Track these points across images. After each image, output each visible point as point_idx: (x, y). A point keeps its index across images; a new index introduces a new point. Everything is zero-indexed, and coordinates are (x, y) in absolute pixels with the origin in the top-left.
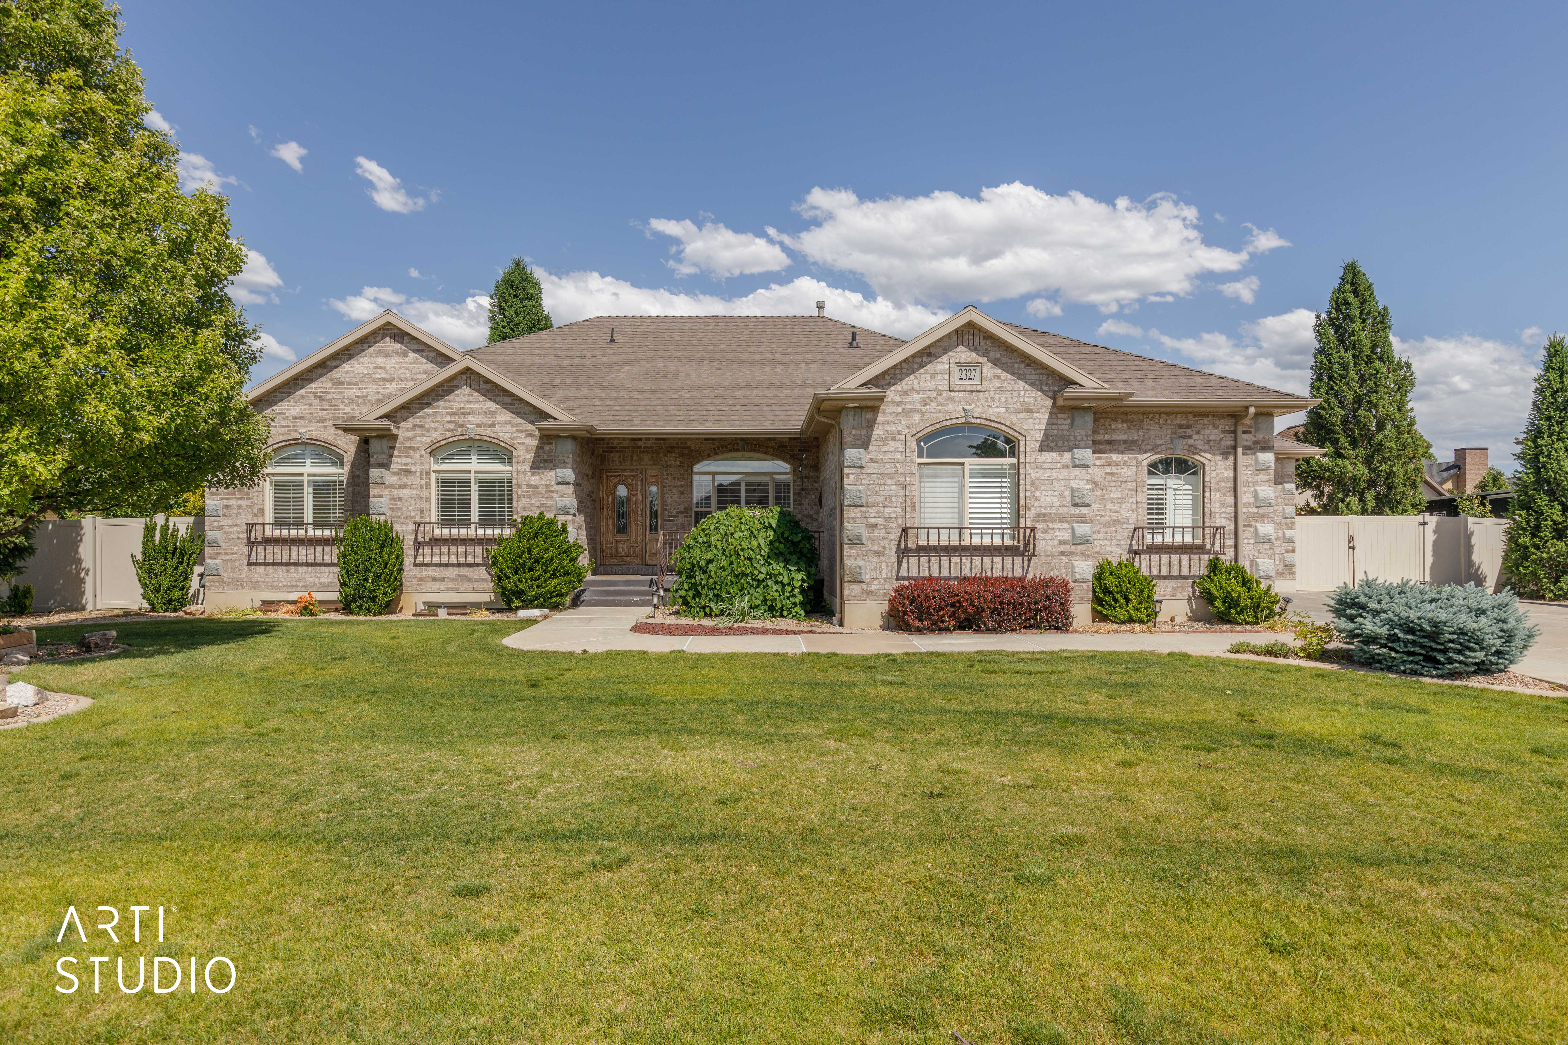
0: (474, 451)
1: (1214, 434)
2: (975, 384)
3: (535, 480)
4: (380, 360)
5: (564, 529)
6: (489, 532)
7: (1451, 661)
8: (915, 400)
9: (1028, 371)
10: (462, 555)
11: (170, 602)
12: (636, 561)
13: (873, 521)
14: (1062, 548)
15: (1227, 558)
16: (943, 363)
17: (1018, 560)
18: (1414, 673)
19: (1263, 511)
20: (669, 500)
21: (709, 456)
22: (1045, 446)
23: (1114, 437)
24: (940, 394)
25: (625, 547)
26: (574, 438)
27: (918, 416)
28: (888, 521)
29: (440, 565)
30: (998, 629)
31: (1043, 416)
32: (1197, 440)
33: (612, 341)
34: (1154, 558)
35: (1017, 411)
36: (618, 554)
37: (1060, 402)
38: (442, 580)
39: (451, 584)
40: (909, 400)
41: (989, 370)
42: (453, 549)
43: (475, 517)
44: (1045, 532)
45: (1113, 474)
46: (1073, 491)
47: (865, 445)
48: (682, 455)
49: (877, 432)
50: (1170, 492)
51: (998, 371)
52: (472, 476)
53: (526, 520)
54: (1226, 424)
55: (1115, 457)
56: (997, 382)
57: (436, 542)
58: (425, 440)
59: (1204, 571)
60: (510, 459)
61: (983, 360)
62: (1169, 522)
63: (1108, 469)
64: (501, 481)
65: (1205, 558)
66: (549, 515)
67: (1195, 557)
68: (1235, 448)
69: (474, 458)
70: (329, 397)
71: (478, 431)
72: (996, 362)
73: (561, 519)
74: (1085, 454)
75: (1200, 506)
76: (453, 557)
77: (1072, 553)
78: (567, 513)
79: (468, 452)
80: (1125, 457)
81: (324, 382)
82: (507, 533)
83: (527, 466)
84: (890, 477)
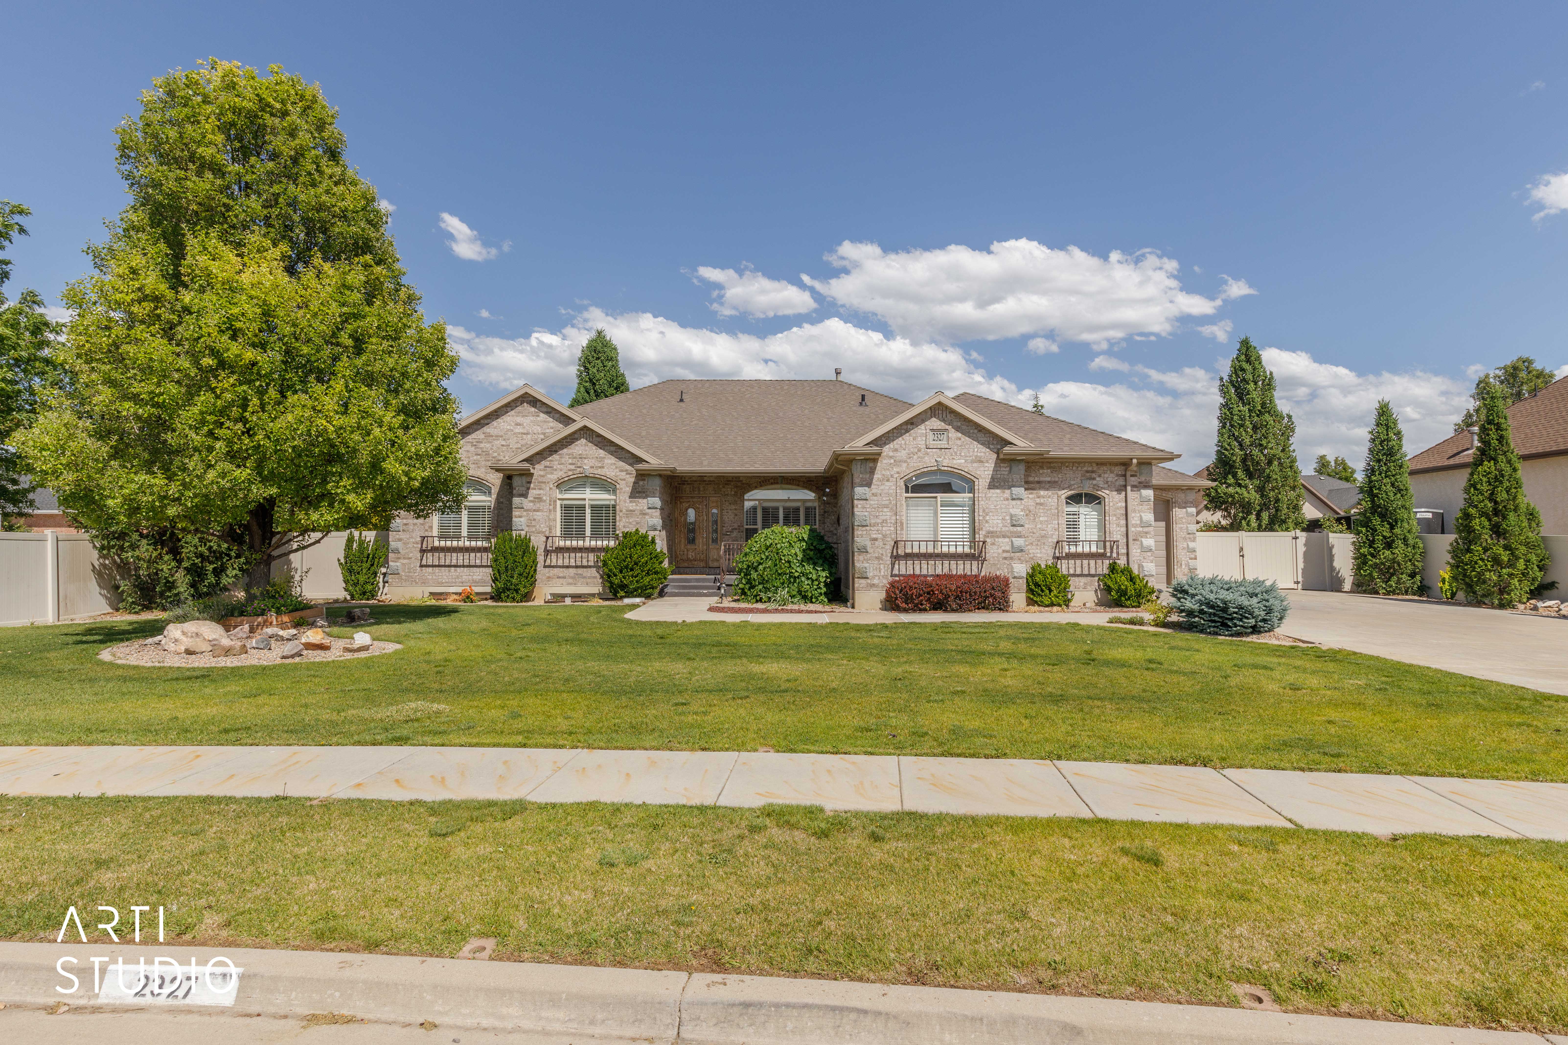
0: (588, 485)
1: (1111, 477)
2: (943, 444)
3: (632, 506)
4: (519, 419)
5: (653, 541)
6: (599, 543)
7: (1236, 626)
8: (902, 454)
9: (980, 435)
10: (579, 559)
11: (364, 593)
12: (702, 564)
13: (874, 536)
14: (1005, 555)
15: (1122, 562)
16: (922, 428)
17: (975, 563)
18: (1216, 634)
19: (1146, 529)
20: (726, 520)
21: (756, 488)
22: (992, 485)
23: (1042, 479)
24: (919, 450)
25: (694, 554)
26: (660, 476)
27: (905, 465)
28: (885, 536)
29: (563, 567)
30: (958, 610)
31: (991, 465)
32: (1099, 481)
33: (681, 400)
34: (1071, 562)
35: (973, 462)
36: (688, 560)
37: (1001, 456)
38: (564, 577)
39: (571, 581)
40: (898, 454)
41: (953, 434)
42: (573, 555)
43: (588, 532)
44: (993, 544)
45: (1041, 504)
46: (1011, 516)
47: (869, 484)
48: (737, 487)
49: (876, 476)
50: (1082, 517)
51: (960, 434)
52: (587, 503)
53: (626, 535)
54: (1119, 470)
55: (1042, 493)
56: (959, 442)
57: (560, 550)
58: (554, 477)
59: (1106, 571)
60: (614, 491)
61: (950, 427)
62: (1081, 538)
63: (1038, 500)
64: (608, 506)
65: (1106, 562)
66: (642, 531)
67: (1099, 562)
68: (1125, 486)
69: (588, 490)
70: (482, 445)
71: (592, 471)
72: (958, 429)
73: (651, 534)
74: (1020, 491)
75: (1103, 526)
76: (572, 561)
77: (1011, 558)
78: (655, 530)
79: (583, 485)
80: (1050, 493)
81: (478, 435)
82: (612, 543)
83: (627, 496)
84: (886, 506)
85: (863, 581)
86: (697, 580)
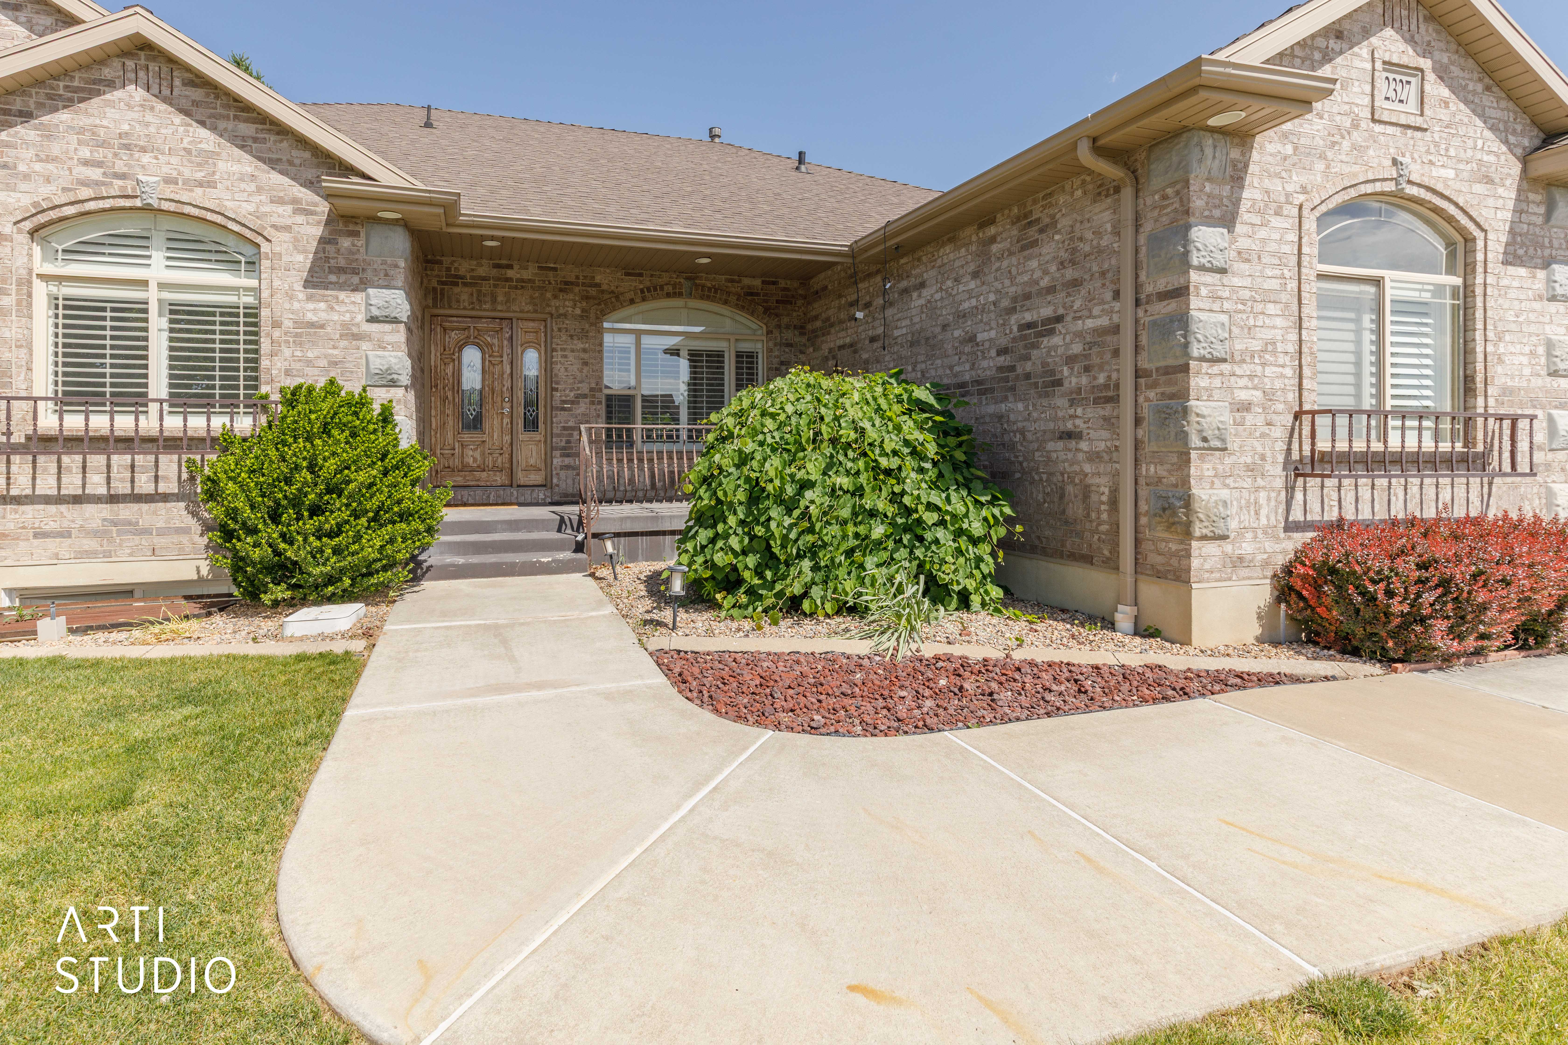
0: (158, 239)
2: (1411, 112)
3: (315, 311)
5: (386, 417)
6: (199, 423)
8: (1315, 131)
12: (500, 478)
13: (1243, 395)
20: (562, 374)
21: (632, 302)
24: (1355, 126)
25: (477, 454)
26: (407, 225)
27: (1320, 166)
28: (1269, 396)
33: (428, 125)
36: (464, 468)
40: (1305, 128)
41: (1435, 91)
43: (159, 389)
47: (1228, 221)
48: (587, 298)
52: (153, 295)
53: (292, 398)
57: (45, 443)
58: (16, 200)
60: (252, 265)
64: (230, 312)
66: (352, 386)
69: (158, 256)
71: (168, 192)
73: (379, 396)
78: (393, 384)
79: (139, 238)
82: (244, 424)
83: (296, 279)
84: (1273, 298)
85: (1212, 549)
86: (513, 525)
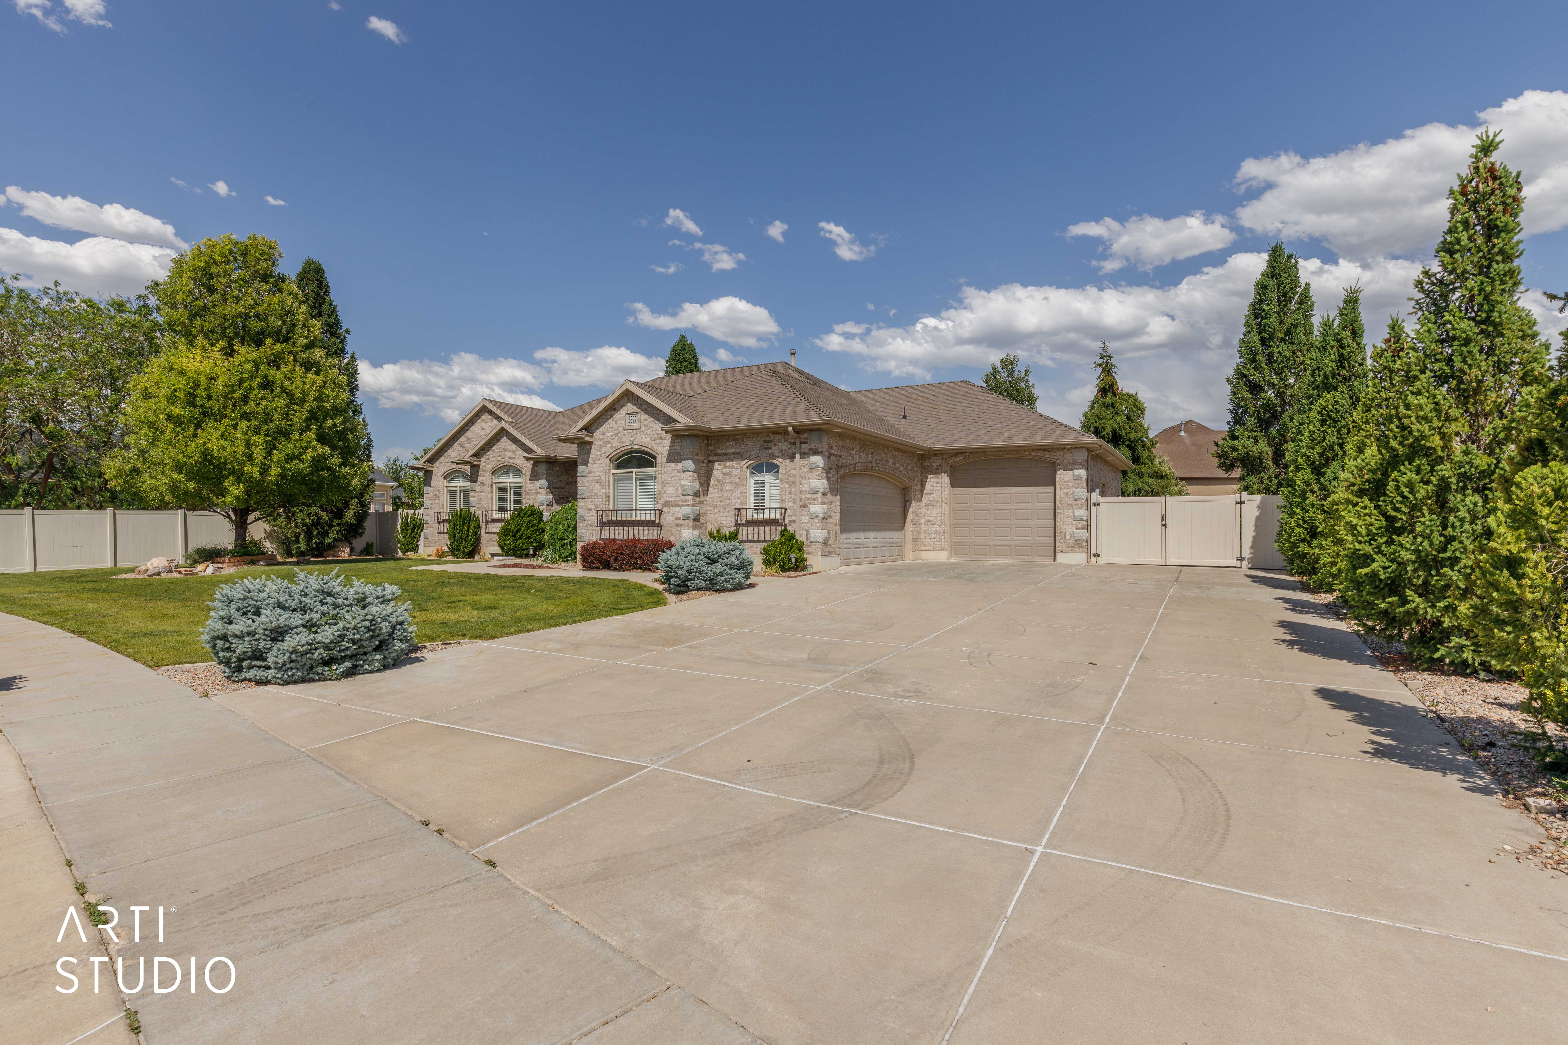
0: (509, 472)
1: (784, 445)
2: (635, 425)
3: (531, 487)
4: (483, 425)
5: (542, 512)
8: (608, 437)
11: (408, 551)
13: (589, 507)
14: (677, 522)
15: (792, 529)
16: (621, 413)
17: (656, 529)
19: (814, 496)
22: (669, 460)
23: (728, 451)
24: (619, 432)
26: (546, 462)
27: (609, 445)
29: (495, 533)
30: (619, 569)
31: (667, 443)
32: (775, 450)
34: (751, 528)
35: (655, 439)
40: (605, 437)
41: (642, 416)
42: (500, 524)
44: (669, 512)
45: (727, 475)
46: (683, 486)
47: (587, 464)
49: (592, 456)
50: (767, 485)
51: (646, 416)
52: (509, 485)
53: (525, 509)
55: (728, 464)
56: (646, 423)
57: (493, 521)
58: (490, 467)
60: (522, 476)
61: (639, 410)
62: (767, 505)
63: (725, 471)
64: (519, 488)
65: (779, 528)
66: (537, 506)
67: (773, 528)
68: (795, 454)
69: (509, 476)
70: (465, 446)
71: (510, 461)
72: (643, 412)
73: (542, 507)
77: (682, 525)
78: (544, 504)
80: (734, 463)
81: (463, 439)
83: (528, 479)
84: (597, 481)
